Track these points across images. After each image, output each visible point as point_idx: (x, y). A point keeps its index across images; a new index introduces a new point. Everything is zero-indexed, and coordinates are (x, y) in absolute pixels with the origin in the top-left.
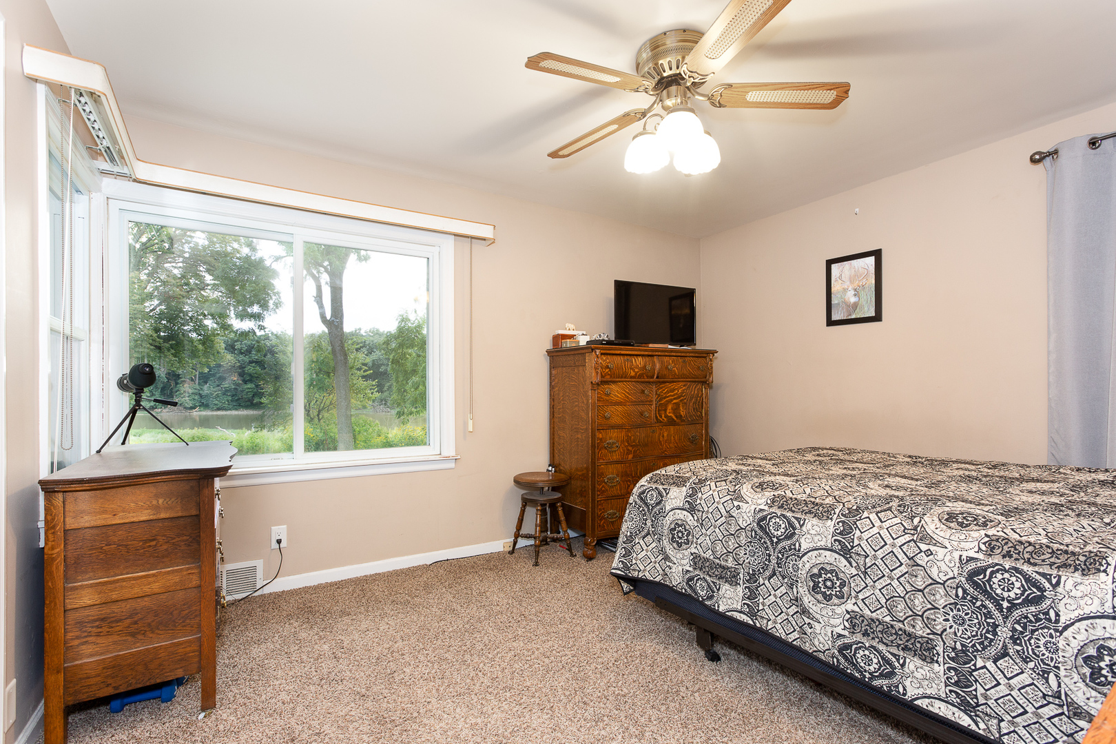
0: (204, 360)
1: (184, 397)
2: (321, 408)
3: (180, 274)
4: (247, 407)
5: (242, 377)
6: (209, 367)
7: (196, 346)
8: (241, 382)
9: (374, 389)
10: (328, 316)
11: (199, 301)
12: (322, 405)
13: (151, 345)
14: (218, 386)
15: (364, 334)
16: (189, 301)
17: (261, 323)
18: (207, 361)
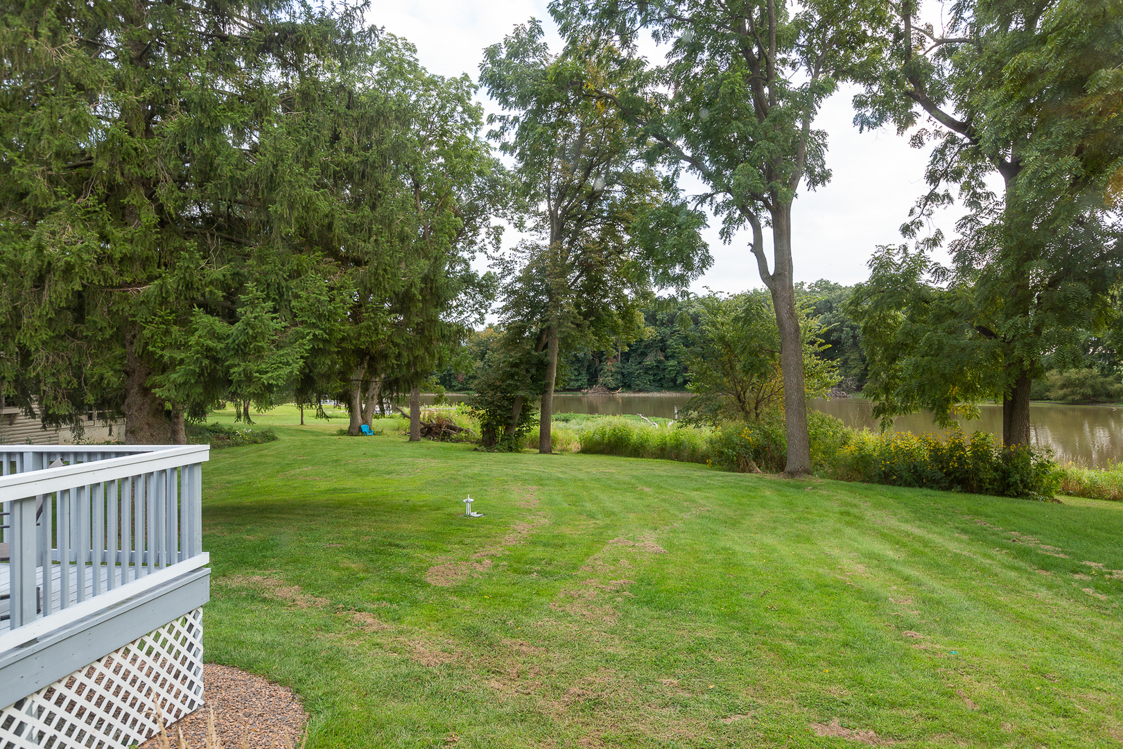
0: (624, 337)
1: (608, 376)
2: (760, 398)
3: (599, 237)
4: (669, 389)
5: (664, 352)
6: (629, 345)
7: (616, 321)
8: (662, 358)
9: (833, 372)
10: (771, 271)
11: (617, 266)
12: (761, 395)
13: (572, 323)
14: (640, 363)
15: (808, 290)
16: (608, 269)
17: (684, 288)
18: (627, 338)
